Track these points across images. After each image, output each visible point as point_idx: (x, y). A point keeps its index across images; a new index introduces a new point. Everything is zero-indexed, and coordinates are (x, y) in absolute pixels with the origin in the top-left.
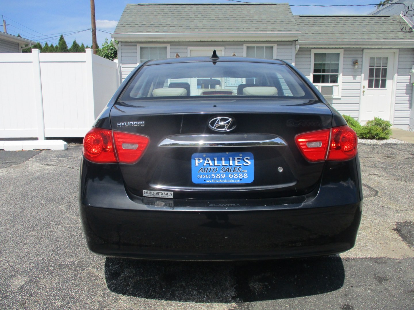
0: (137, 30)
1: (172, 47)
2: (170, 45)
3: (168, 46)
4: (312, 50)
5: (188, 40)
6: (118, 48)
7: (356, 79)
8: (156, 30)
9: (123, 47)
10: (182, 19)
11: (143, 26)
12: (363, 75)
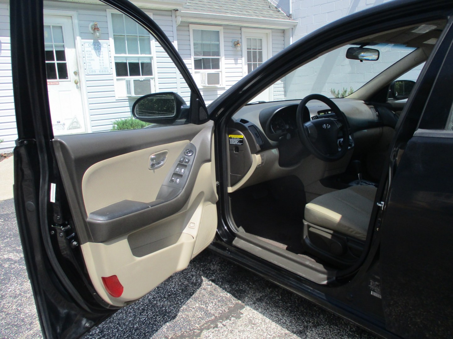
4: (190, 25)
7: (237, 64)
12: (243, 59)
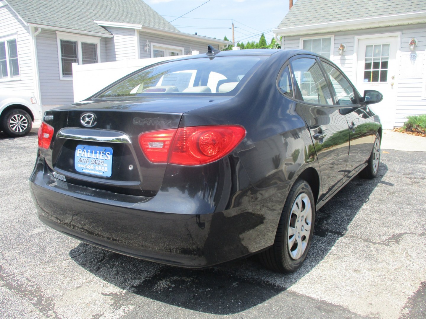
0: (300, 23)
1: (337, 38)
2: (335, 36)
3: (333, 37)
5: (355, 28)
6: (281, 43)
8: (319, 21)
9: (286, 42)
10: (353, 4)
11: (308, 17)
